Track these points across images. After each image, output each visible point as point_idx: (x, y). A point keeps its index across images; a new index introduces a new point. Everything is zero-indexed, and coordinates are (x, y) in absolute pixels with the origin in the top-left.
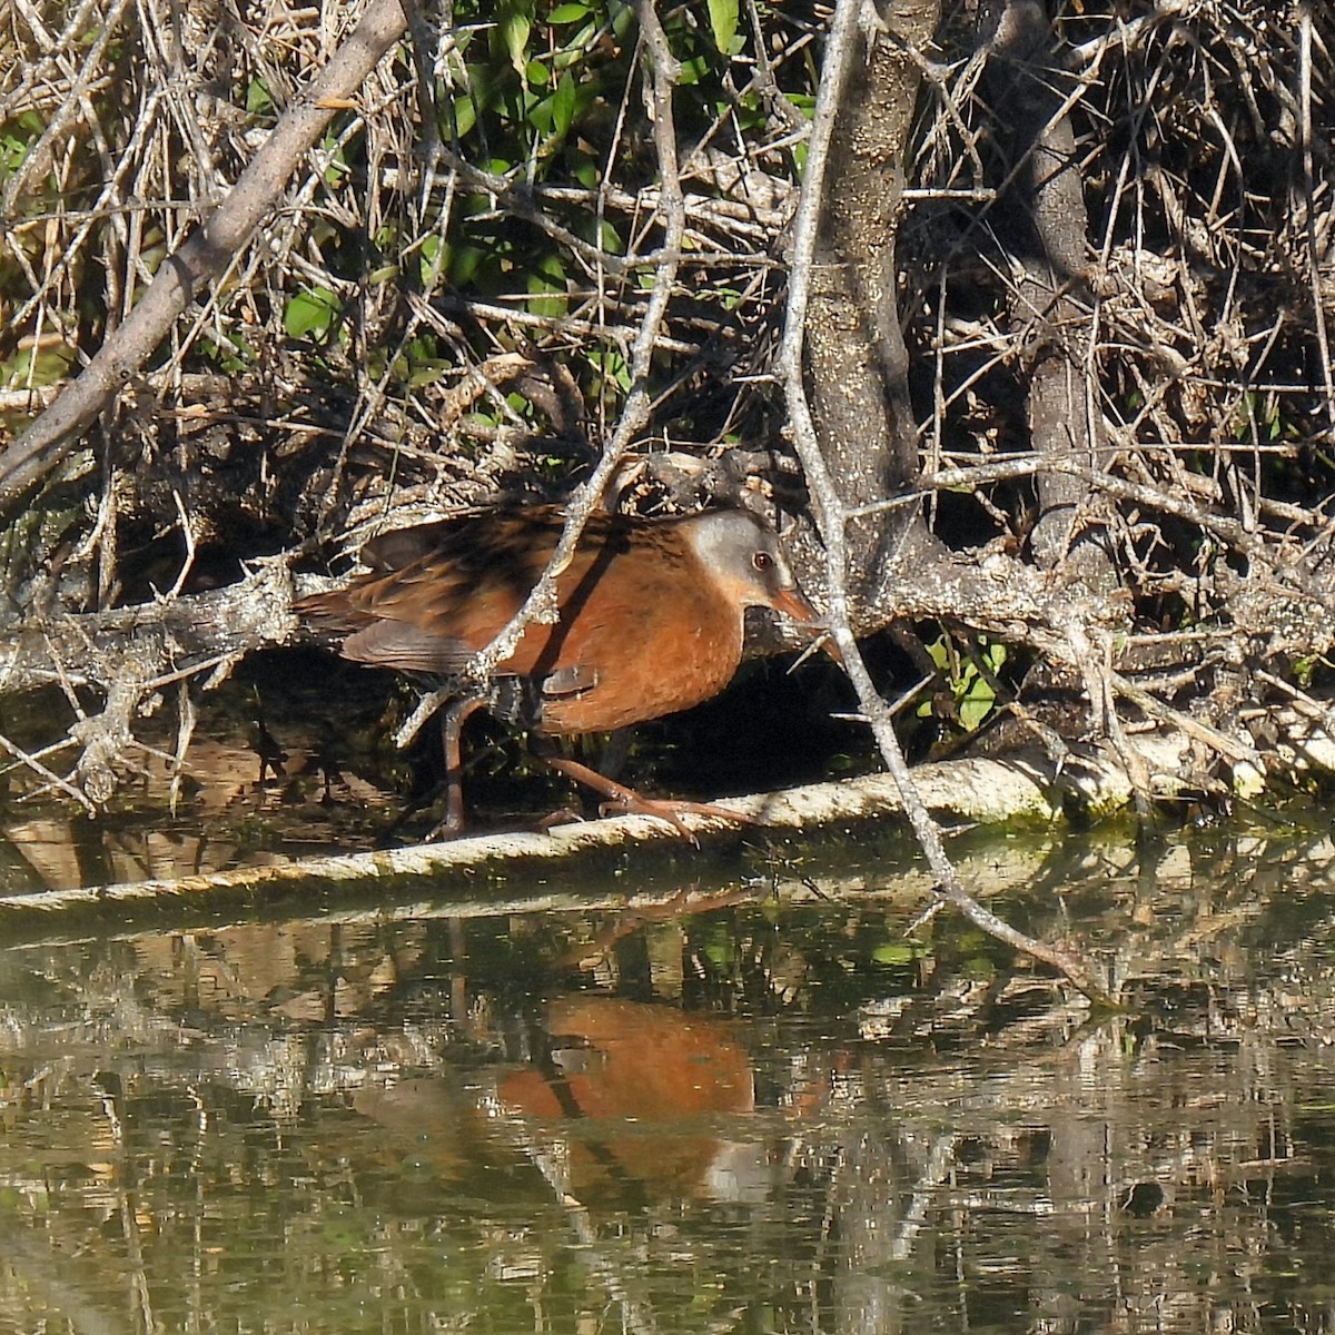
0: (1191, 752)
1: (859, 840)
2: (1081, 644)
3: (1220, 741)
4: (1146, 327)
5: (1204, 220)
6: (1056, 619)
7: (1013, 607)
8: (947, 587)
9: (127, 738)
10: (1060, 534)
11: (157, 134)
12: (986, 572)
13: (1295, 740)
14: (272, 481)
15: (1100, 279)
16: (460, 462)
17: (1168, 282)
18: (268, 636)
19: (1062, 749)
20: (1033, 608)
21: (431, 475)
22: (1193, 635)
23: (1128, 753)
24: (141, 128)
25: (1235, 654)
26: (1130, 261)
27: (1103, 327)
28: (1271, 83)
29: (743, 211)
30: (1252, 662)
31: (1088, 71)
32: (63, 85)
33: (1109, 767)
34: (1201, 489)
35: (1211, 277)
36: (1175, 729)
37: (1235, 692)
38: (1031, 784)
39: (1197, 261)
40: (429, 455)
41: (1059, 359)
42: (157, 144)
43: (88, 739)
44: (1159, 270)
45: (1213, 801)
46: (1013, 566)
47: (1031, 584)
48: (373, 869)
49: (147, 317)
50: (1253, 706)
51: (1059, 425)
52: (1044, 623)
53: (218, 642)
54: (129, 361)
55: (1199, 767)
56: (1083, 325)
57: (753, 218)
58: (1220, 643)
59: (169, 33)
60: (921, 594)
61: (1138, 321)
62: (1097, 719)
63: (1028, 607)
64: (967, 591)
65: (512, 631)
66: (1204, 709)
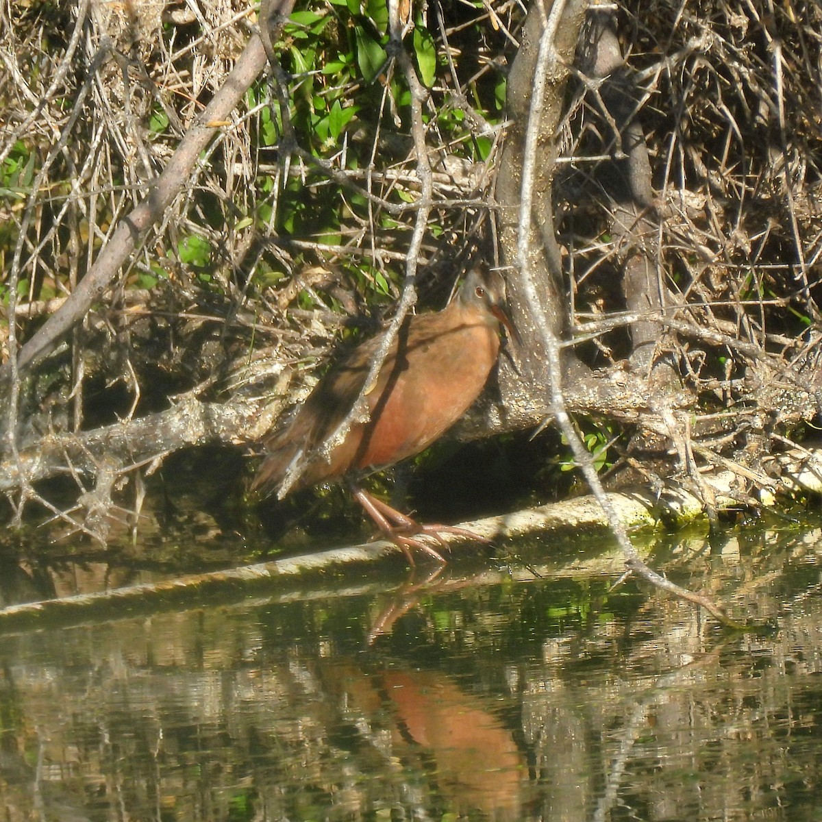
0: (736, 482)
1: (545, 543)
2: (671, 421)
3: (752, 475)
4: (690, 235)
5: (719, 171)
6: (656, 407)
7: (630, 401)
8: (591, 391)
9: (110, 503)
10: (646, 358)
11: (103, 148)
12: (613, 382)
13: (791, 473)
14: (177, 350)
15: (662, 208)
16: (291, 333)
17: (700, 207)
18: (187, 440)
19: (660, 483)
20: (642, 401)
21: (274, 341)
22: (729, 414)
23: (701, 484)
24: (95, 145)
25: (758, 423)
26: (677, 197)
27: (665, 235)
28: (755, 88)
29: (446, 178)
30: (767, 428)
31: (651, 85)
32: (43, 122)
33: (685, 494)
34: (725, 328)
35: (725, 203)
36: (727, 469)
37: (759, 446)
38: (641, 505)
39: (716, 194)
40: (274, 330)
41: (639, 255)
42: (103, 155)
43: (89, 504)
44: (694, 200)
45: (750, 510)
46: (628, 377)
47: (640, 387)
48: (266, 573)
49: (112, 254)
50: (766, 455)
51: (643, 295)
52: (648, 410)
53: (158, 444)
54: (103, 281)
55: (741, 490)
56: (653, 235)
57: (452, 182)
58: (746, 418)
59: (107, 88)
60: (576, 396)
61: (685, 232)
62: (683, 464)
63: (639, 401)
64: (603, 393)
65: (343, 429)
66: (742, 456)
